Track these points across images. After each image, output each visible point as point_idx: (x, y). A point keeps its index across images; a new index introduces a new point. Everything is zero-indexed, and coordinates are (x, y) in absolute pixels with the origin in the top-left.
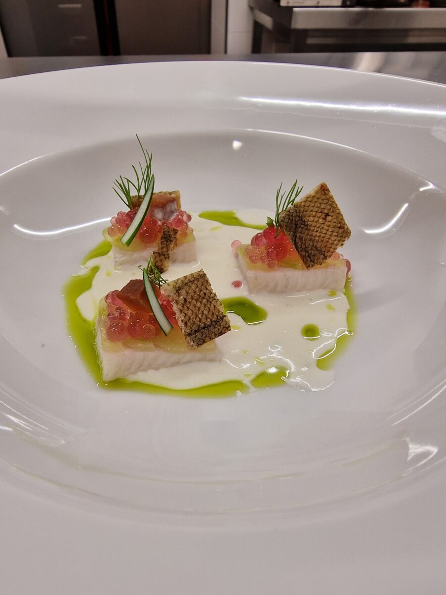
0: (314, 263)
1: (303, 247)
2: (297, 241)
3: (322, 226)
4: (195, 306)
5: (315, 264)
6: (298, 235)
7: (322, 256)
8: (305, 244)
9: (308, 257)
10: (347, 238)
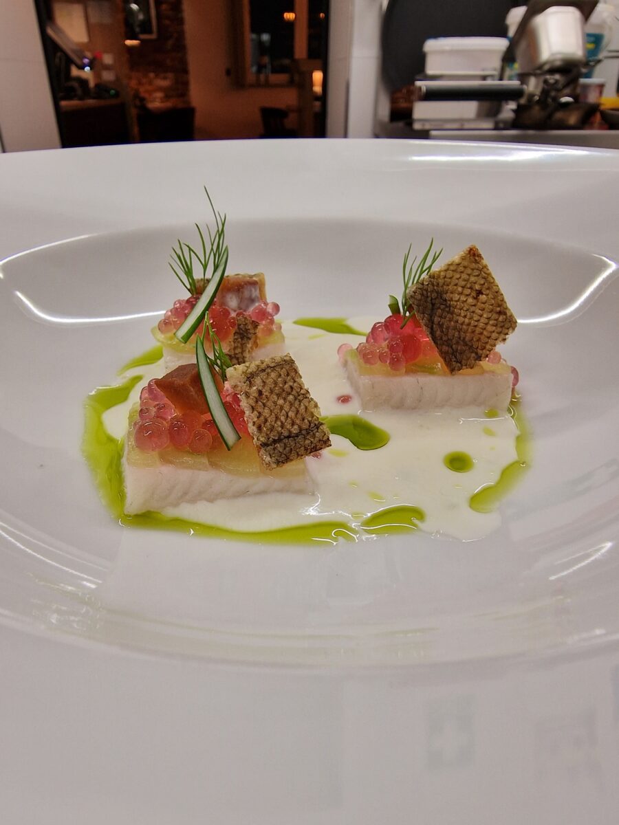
0: (462, 366)
1: (444, 338)
2: (435, 329)
3: (472, 309)
4: (275, 403)
5: (464, 367)
6: (436, 319)
7: (473, 355)
8: (447, 335)
9: (452, 354)
10: (510, 331)
